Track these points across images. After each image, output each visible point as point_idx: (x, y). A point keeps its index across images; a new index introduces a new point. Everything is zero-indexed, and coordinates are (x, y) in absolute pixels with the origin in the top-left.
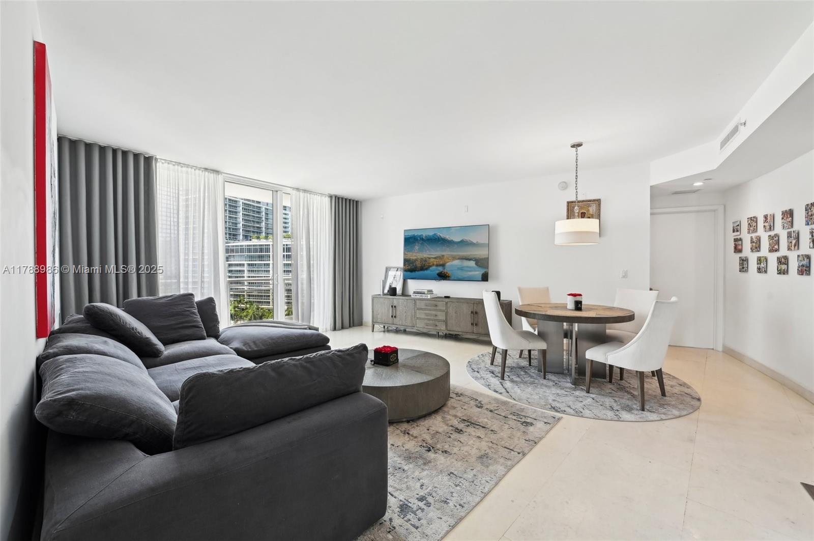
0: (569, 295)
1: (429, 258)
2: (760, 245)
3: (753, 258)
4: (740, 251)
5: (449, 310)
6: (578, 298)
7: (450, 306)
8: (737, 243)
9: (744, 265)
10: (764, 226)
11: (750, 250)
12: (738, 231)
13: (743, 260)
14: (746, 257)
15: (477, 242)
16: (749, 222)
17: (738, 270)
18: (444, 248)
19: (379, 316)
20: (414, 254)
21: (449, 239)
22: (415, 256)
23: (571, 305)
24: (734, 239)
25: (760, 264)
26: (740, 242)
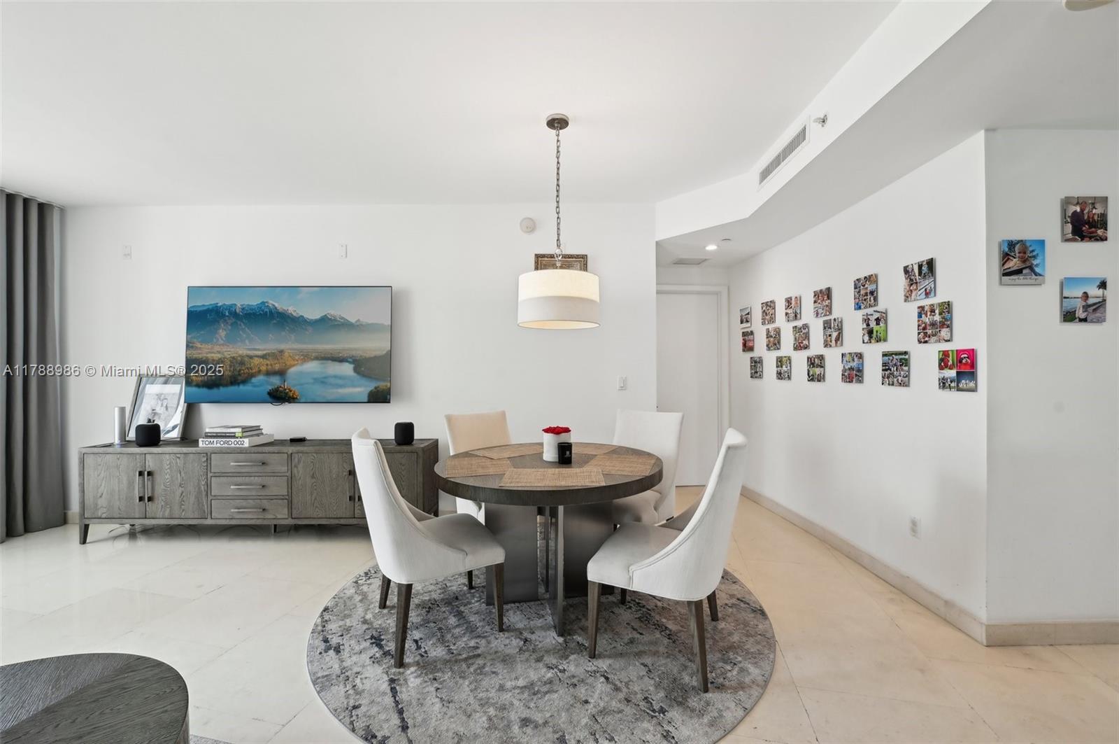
0: (547, 431)
1: (251, 357)
2: (780, 339)
3: (770, 359)
4: (751, 349)
5: (295, 471)
6: (563, 438)
7: (299, 461)
8: (746, 338)
9: (756, 368)
10: (787, 314)
11: (765, 347)
12: (747, 321)
13: (756, 362)
14: (760, 357)
15: (358, 320)
16: (764, 308)
17: (749, 376)
18: (283, 333)
19: (102, 502)
20: (217, 348)
21: (294, 314)
22: (219, 352)
23: (550, 454)
24: (743, 333)
25: (782, 367)
26: (751, 337)
